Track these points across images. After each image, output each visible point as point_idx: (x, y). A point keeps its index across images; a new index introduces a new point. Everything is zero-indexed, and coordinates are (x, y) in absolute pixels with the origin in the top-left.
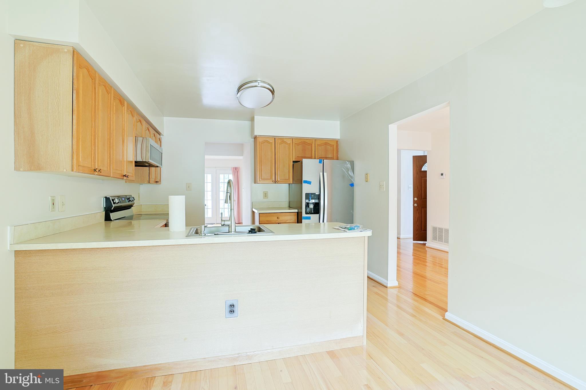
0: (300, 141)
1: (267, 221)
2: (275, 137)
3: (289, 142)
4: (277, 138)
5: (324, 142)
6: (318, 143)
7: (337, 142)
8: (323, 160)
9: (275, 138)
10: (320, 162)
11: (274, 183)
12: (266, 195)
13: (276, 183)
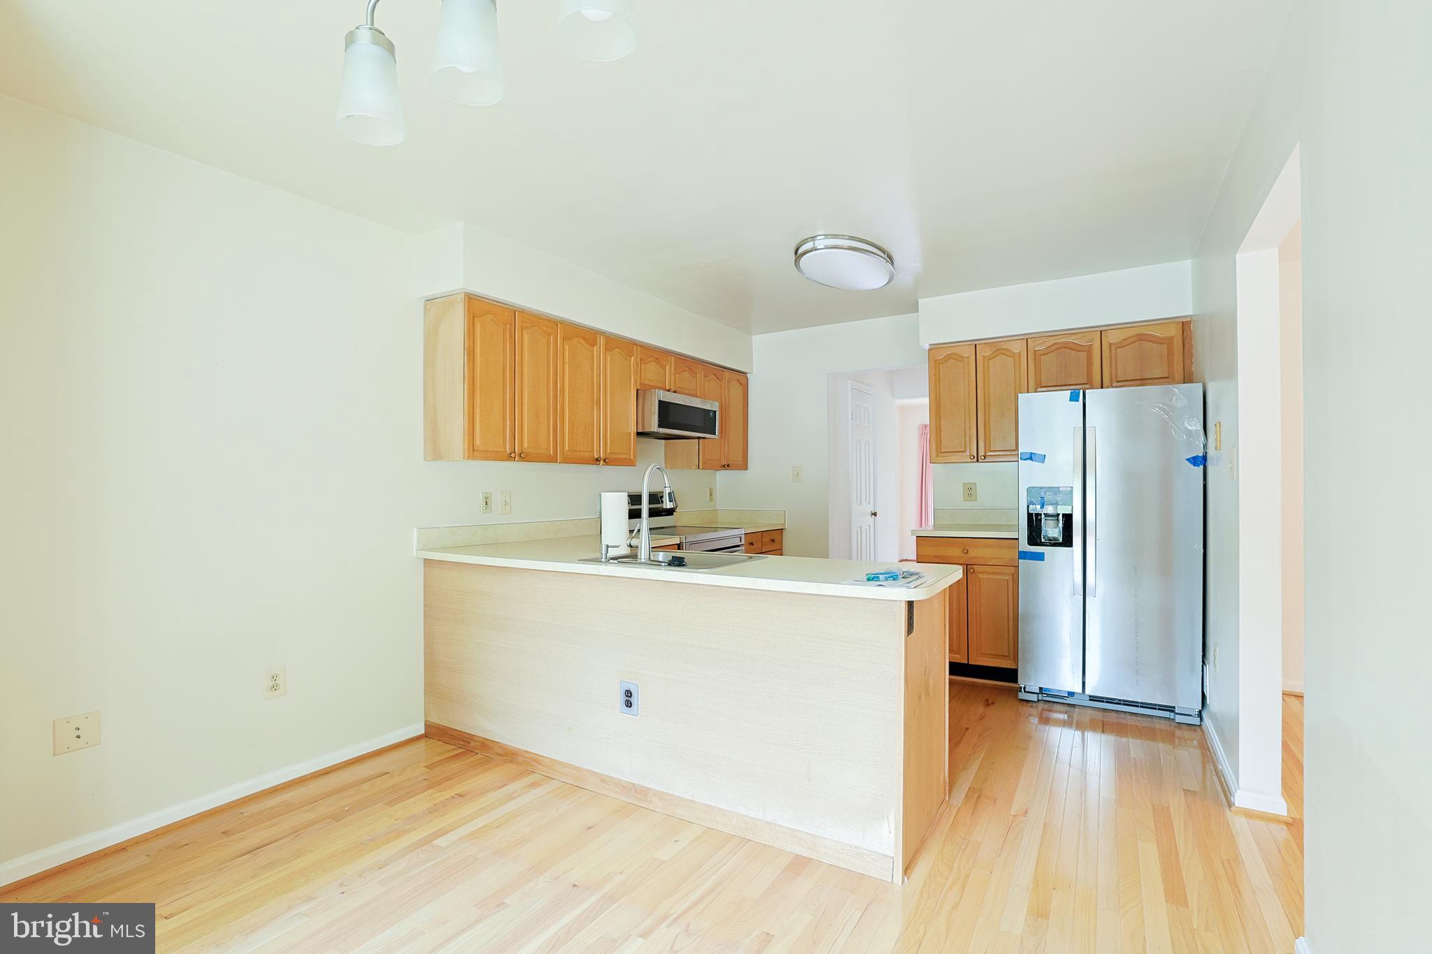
0: (1052, 343)
1: (936, 557)
2: (976, 343)
3: (1018, 348)
4: (981, 344)
5: (1134, 332)
6: (1112, 338)
7: (1185, 326)
8: (1084, 393)
9: (975, 345)
10: (1074, 398)
11: (975, 460)
12: (970, 491)
13: (980, 460)
